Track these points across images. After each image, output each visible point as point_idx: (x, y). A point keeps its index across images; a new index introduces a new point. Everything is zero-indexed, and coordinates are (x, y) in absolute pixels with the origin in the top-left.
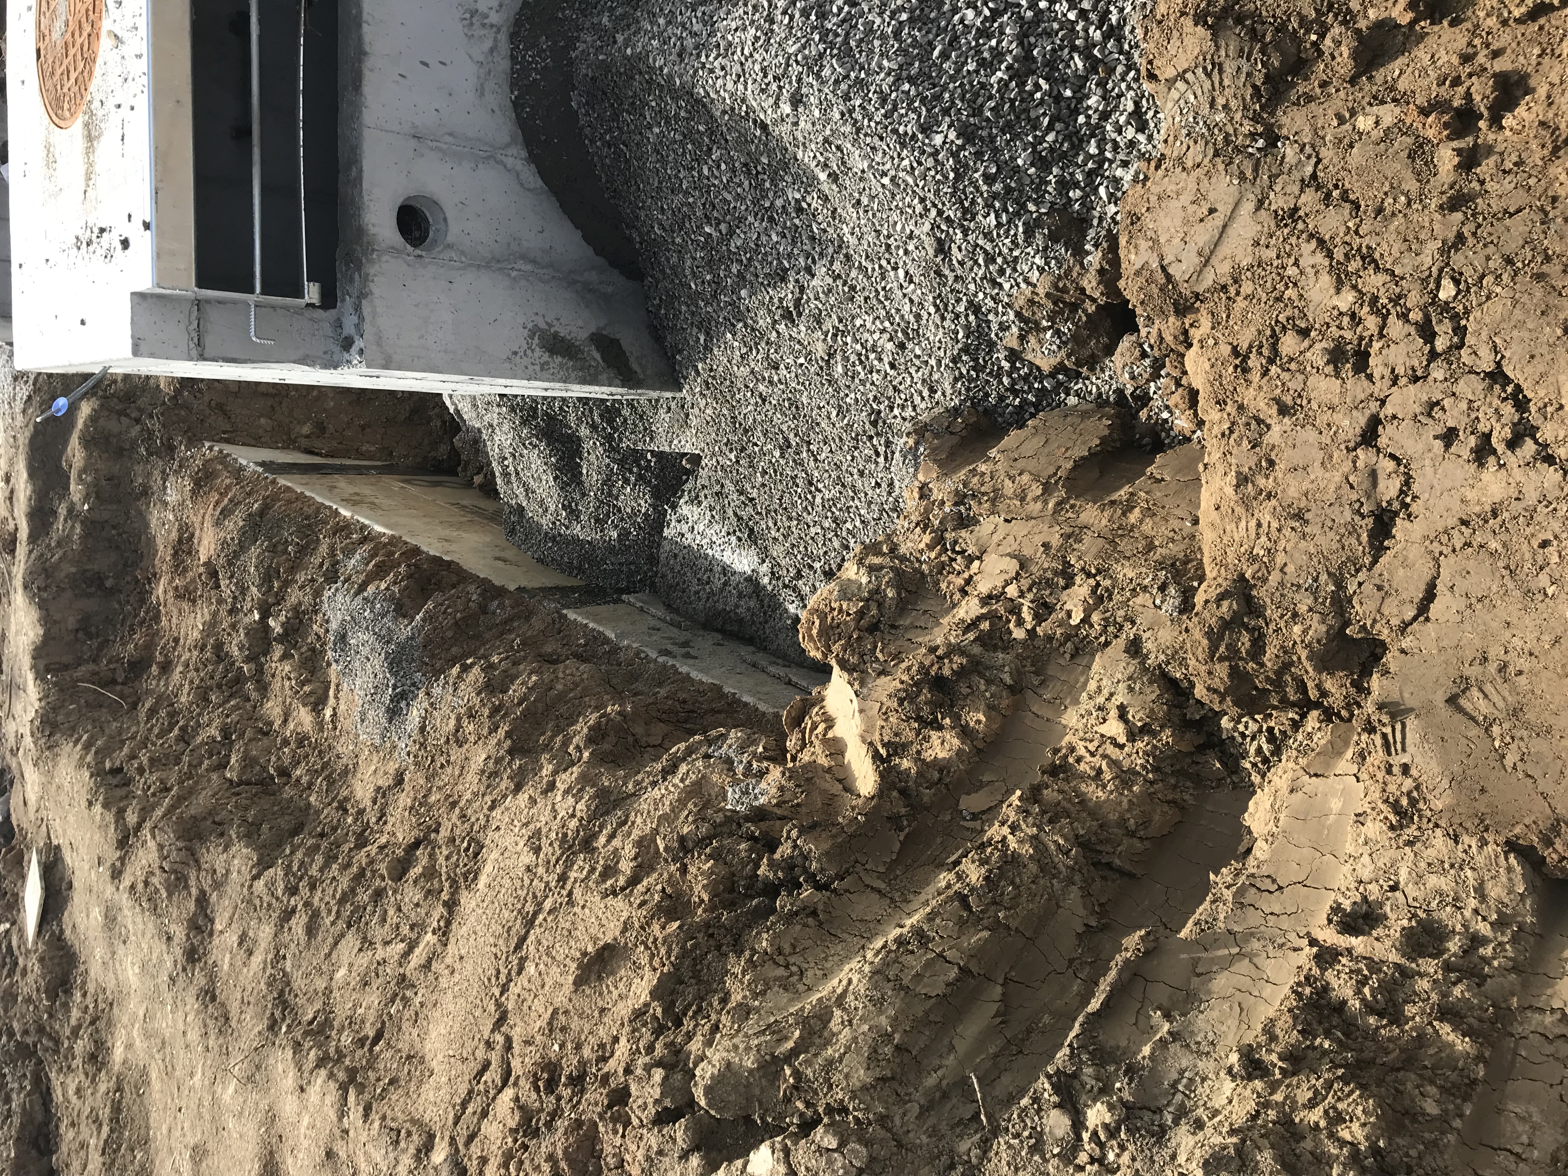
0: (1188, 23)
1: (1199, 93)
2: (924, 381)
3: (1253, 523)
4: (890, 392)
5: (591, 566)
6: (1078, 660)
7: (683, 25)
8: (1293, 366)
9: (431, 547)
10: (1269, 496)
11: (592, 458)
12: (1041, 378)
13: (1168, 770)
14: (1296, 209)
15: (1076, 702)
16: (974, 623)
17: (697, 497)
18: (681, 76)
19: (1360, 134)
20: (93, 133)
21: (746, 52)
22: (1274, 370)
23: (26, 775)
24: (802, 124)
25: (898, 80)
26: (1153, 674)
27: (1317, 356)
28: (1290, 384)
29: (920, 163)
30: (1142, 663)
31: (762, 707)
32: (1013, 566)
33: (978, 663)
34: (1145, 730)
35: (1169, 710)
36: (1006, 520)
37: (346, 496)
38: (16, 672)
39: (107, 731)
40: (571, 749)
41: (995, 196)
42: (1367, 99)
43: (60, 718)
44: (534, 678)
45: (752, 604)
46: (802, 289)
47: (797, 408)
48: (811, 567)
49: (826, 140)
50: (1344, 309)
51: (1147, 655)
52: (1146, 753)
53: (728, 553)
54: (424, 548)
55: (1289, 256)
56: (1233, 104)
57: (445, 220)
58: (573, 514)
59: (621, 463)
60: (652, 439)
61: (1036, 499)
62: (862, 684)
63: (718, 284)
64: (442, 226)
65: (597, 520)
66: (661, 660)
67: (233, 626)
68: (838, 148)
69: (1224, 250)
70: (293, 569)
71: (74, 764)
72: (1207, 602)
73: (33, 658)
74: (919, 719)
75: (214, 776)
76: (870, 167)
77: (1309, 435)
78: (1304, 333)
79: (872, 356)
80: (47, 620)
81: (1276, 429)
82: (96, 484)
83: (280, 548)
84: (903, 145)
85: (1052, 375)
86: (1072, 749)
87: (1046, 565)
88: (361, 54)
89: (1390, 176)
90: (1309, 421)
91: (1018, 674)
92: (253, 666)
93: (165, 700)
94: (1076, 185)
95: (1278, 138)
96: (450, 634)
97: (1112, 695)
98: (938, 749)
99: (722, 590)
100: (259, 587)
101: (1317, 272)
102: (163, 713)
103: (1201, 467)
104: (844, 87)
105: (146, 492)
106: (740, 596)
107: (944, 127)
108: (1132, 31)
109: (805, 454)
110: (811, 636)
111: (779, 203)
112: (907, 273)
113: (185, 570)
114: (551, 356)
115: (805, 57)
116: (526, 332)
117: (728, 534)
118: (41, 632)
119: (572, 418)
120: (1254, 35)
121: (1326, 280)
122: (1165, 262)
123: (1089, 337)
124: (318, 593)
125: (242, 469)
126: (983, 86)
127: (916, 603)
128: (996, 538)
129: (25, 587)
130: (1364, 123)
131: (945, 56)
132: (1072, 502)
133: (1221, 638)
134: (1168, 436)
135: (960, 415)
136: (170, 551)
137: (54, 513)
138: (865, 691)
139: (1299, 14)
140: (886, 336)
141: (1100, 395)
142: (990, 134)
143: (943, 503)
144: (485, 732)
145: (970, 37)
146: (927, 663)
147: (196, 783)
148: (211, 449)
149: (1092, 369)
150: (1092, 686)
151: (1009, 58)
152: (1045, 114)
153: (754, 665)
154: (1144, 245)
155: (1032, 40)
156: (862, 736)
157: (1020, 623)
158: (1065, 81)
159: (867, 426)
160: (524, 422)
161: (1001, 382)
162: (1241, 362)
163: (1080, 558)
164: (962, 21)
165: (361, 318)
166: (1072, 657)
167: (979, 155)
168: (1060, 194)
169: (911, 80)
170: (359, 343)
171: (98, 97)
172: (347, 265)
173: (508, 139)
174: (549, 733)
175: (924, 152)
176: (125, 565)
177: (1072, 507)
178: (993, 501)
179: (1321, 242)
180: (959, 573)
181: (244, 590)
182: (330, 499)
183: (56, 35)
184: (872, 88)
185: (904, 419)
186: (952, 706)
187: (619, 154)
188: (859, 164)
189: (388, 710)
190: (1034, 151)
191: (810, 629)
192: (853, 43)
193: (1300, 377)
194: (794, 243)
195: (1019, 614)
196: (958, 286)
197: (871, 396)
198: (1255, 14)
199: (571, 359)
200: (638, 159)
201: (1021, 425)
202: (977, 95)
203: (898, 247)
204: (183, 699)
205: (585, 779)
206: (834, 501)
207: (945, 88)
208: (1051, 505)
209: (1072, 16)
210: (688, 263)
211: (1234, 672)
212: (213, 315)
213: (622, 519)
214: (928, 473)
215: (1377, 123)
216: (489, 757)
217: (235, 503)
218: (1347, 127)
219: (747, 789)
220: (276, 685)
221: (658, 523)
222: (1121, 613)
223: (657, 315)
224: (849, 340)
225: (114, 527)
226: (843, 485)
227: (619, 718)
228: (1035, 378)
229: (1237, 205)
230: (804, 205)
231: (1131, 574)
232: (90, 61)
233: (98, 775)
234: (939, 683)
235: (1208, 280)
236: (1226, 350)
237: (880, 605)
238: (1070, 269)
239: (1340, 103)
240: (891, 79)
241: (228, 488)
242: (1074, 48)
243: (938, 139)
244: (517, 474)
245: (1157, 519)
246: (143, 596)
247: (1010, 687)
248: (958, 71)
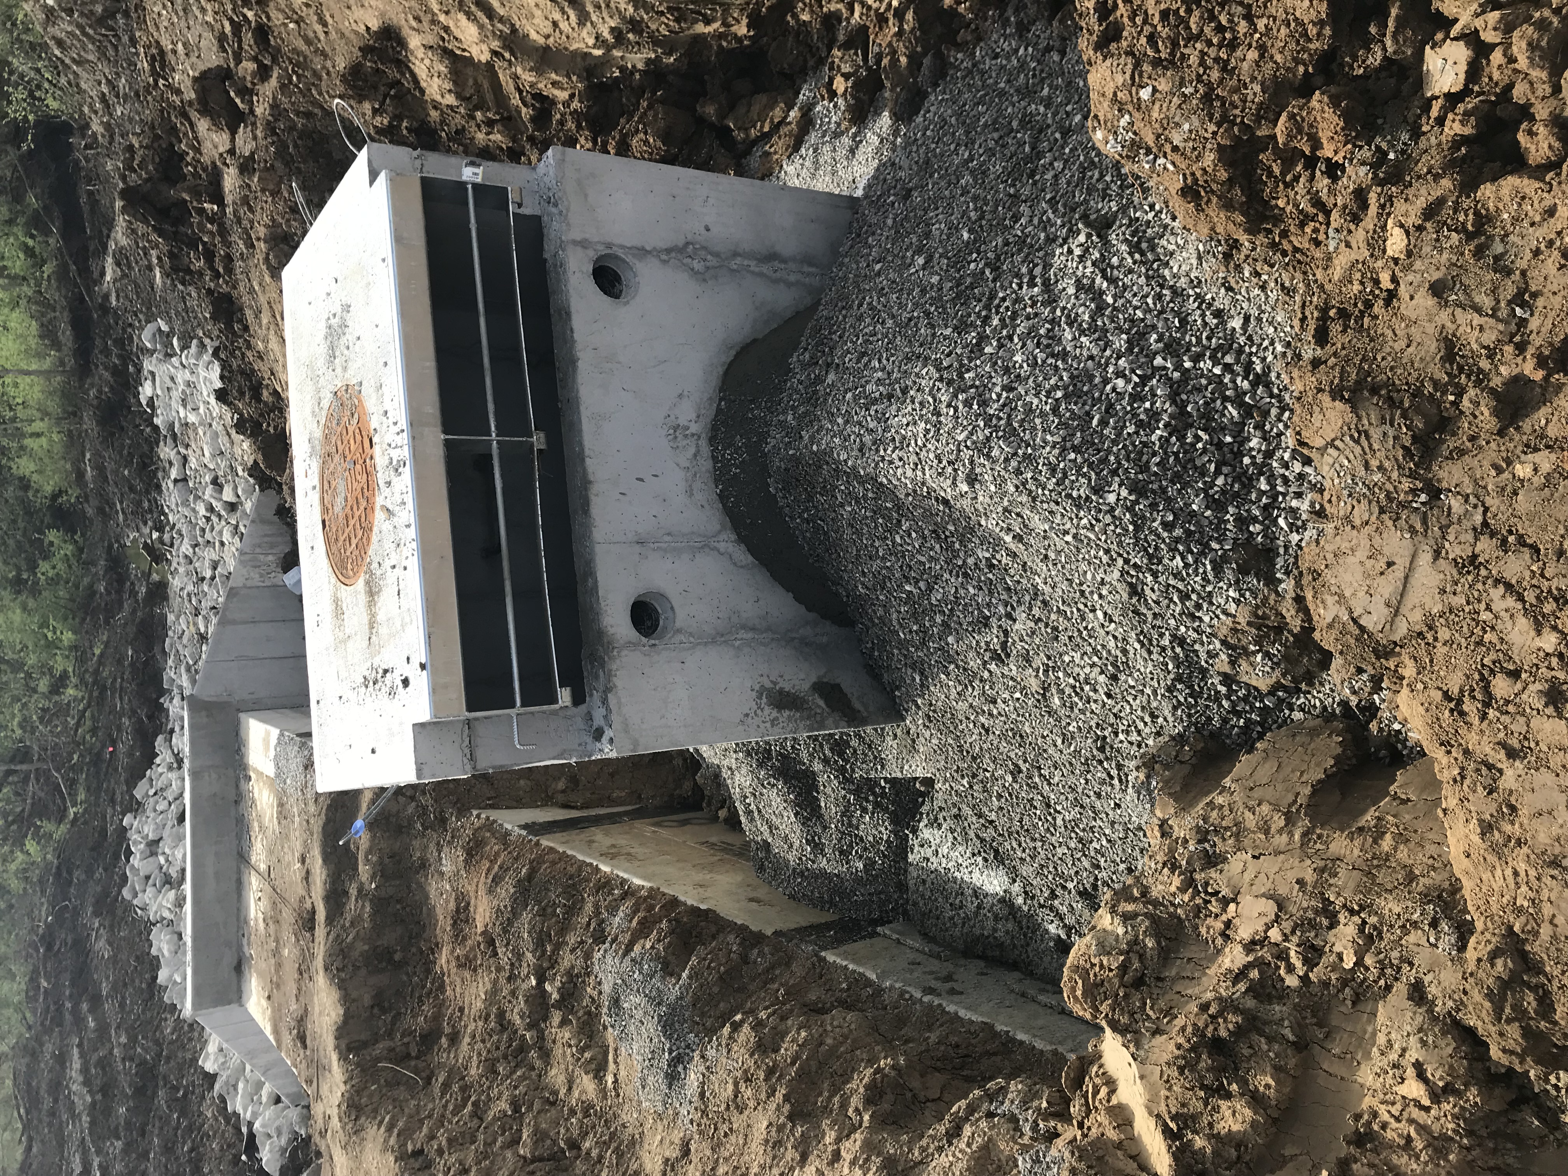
0: (1326, 398)
1: (1351, 457)
2: (1143, 708)
3: (1509, 872)
4: (1112, 720)
5: (841, 899)
6: (1360, 1007)
7: (860, 423)
8: (1511, 708)
9: (690, 898)
10: (1519, 843)
11: (828, 790)
12: (1261, 697)
13: (1484, 1133)
14: (1475, 556)
15: (1368, 1055)
16: (1241, 974)
17: (936, 819)
18: (864, 468)
19: (1522, 481)
20: (374, 590)
21: (920, 443)
22: (1492, 713)
23: (335, 1158)
24: (981, 498)
25: (1064, 450)
26: (1445, 1024)
27: (1532, 696)
28: (1512, 727)
29: (1098, 520)
30: (1430, 1011)
31: (1039, 1045)
32: (1270, 908)
33: (1255, 1018)
34: (1449, 1090)
35: (1470, 1065)
36: (1254, 857)
37: (604, 850)
38: (322, 1053)
39: (406, 1110)
40: (850, 1112)
41: (1177, 540)
42: (1520, 448)
43: (364, 1100)
44: (803, 1034)
45: (1010, 926)
46: (1006, 633)
47: (1021, 736)
48: (1064, 888)
49: (1006, 510)
50: (1551, 651)
51: (1433, 1002)
52: (1455, 1117)
53: (976, 875)
54: (682, 898)
55: (1479, 601)
56: (1387, 464)
57: (672, 608)
58: (818, 847)
59: (857, 792)
60: (883, 767)
61: (1280, 831)
62: (1138, 1046)
63: (925, 632)
64: (670, 614)
65: (841, 852)
66: (926, 999)
67: (513, 993)
68: (1018, 515)
69: (1412, 598)
70: (563, 931)
71: (379, 1147)
72: (1479, 960)
73: (336, 1038)
74: (1203, 1087)
75: (509, 1154)
76: (1052, 528)
77: (1544, 777)
78: (1515, 675)
79: (1087, 688)
80: (347, 1000)
81: (1509, 773)
82: (381, 862)
83: (549, 910)
84: (1079, 507)
85: (1272, 692)
86: (1375, 1115)
87: (1305, 904)
88: (587, 483)
89: (1562, 519)
90: (1542, 764)
91: (1299, 1027)
92: (534, 1033)
93: (456, 1074)
94: (1255, 520)
95: (1440, 491)
96: (716, 989)
97: (1404, 1050)
98: (1231, 1121)
99: (977, 914)
100: (533, 952)
101: (1512, 616)
102: (455, 1088)
103: (1440, 813)
104: (1014, 463)
105: (424, 865)
106: (996, 918)
107: (1115, 486)
108: (1278, 376)
109: (1037, 780)
110: (1076, 998)
111: (971, 561)
112: (1105, 614)
113: (465, 939)
114: (779, 712)
115: (974, 443)
116: (754, 694)
117: (974, 855)
118: (342, 1012)
119: (804, 756)
120: (1392, 403)
121: (1523, 623)
122: (1355, 615)
123: (1300, 655)
124: (588, 956)
125: (507, 833)
126: (1145, 444)
127: (1178, 951)
128: (1248, 876)
129: (326, 969)
130: (1522, 470)
131: (1103, 423)
132: (1318, 831)
133: (1504, 999)
134: (1405, 747)
135: (1187, 742)
136: (450, 921)
137: (346, 893)
138: (1142, 1053)
139: (1431, 379)
140: (1097, 670)
141: (1325, 708)
142: (1160, 487)
143: (1186, 841)
144: (763, 1096)
145: (1125, 402)
146: (1201, 1024)
147: (492, 1163)
148: (478, 816)
149: (1311, 684)
150: (1381, 1039)
151: (1165, 417)
152: (1210, 461)
153: (1023, 995)
154: (1330, 600)
155: (1184, 397)
156: (1147, 1107)
157: (1290, 969)
158: (1223, 429)
159: (1095, 752)
160: (760, 765)
161: (1220, 706)
162: (1457, 705)
163: (1339, 894)
164: (1114, 389)
165: (609, 710)
166: (1354, 1003)
167: (1153, 506)
168: (1241, 530)
169: (1076, 449)
170: (608, 733)
171: (376, 560)
172: (592, 663)
173: (718, 527)
174: (826, 1094)
175: (1100, 511)
176: (410, 938)
177: (1320, 837)
178: (1237, 836)
179: (1508, 586)
180: (1217, 916)
181: (520, 956)
182: (589, 856)
183: (337, 509)
184: (1041, 461)
185: (1131, 743)
186: (1237, 1069)
187: (817, 528)
188: (1039, 525)
189: (667, 1075)
190: (1207, 495)
191: (1073, 989)
192: (1016, 425)
193: (1522, 720)
194: (991, 593)
195: (1287, 959)
196: (1159, 623)
197: (1093, 723)
198: (1389, 384)
199: (797, 710)
200: (836, 532)
201: (1251, 750)
202: (1141, 453)
203: (1092, 593)
204: (473, 1072)
205: (869, 1147)
206: (1076, 822)
207: (1109, 451)
208: (1297, 837)
209: (1217, 371)
210: (895, 616)
211: (1527, 1032)
212: (480, 729)
213: (865, 849)
214: (1165, 809)
215: (1536, 470)
216: (770, 1124)
217: (504, 869)
218: (1506, 475)
219: (1038, 1156)
220: (558, 1051)
221: (901, 849)
222: (1395, 954)
223: (871, 656)
224: (1061, 674)
225: (398, 902)
226: (1082, 806)
227: (893, 1073)
228: (1255, 698)
229: (1414, 557)
230: (995, 562)
231: (1397, 910)
232: (367, 529)
233: (402, 1159)
234: (1216, 1045)
235: (1401, 630)
236: (1438, 696)
237: (1141, 957)
238: (1266, 599)
239: (1494, 455)
240: (1056, 452)
241: (497, 854)
242: (1225, 399)
243: (1111, 498)
244: (759, 811)
245: (1412, 845)
246: (428, 965)
247: (1294, 1043)
248: (1119, 434)
